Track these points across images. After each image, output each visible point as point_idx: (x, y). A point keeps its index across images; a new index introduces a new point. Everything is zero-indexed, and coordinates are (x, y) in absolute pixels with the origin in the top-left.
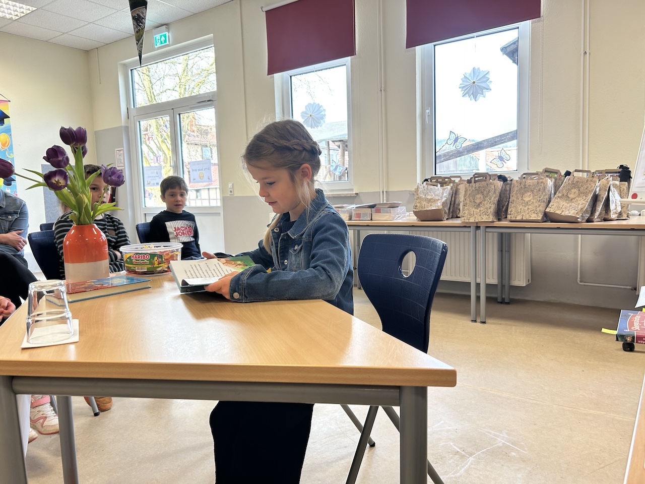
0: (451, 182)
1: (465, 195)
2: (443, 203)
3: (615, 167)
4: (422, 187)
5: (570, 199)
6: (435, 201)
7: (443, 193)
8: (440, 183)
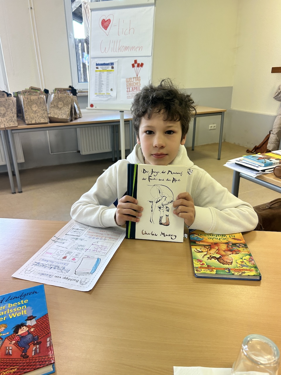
5: (59, 108)
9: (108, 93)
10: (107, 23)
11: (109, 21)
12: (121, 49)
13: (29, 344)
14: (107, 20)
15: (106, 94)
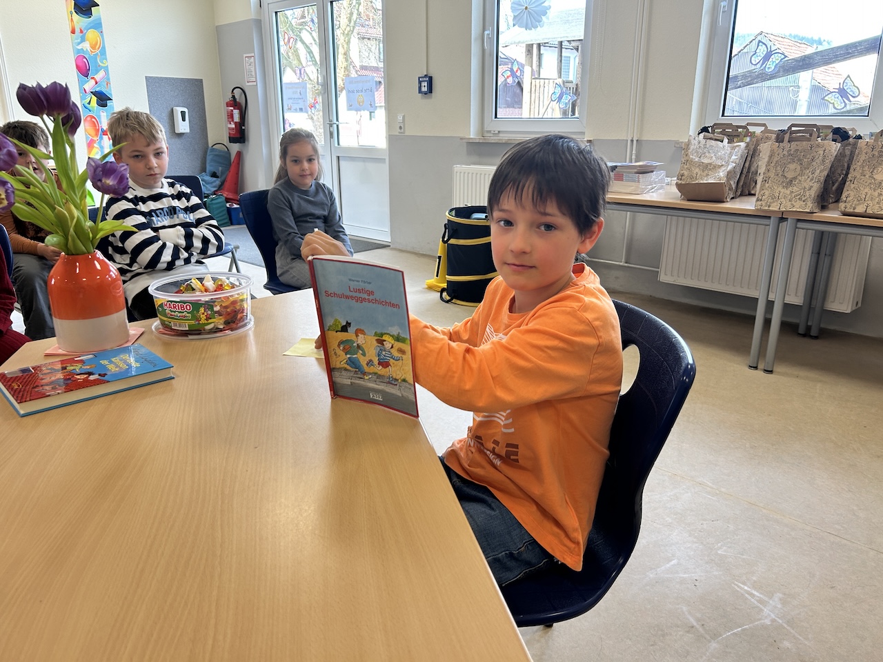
0: (748, 134)
1: (768, 162)
2: (729, 173)
4: (696, 142)
6: (716, 167)
7: (731, 154)
8: (728, 136)
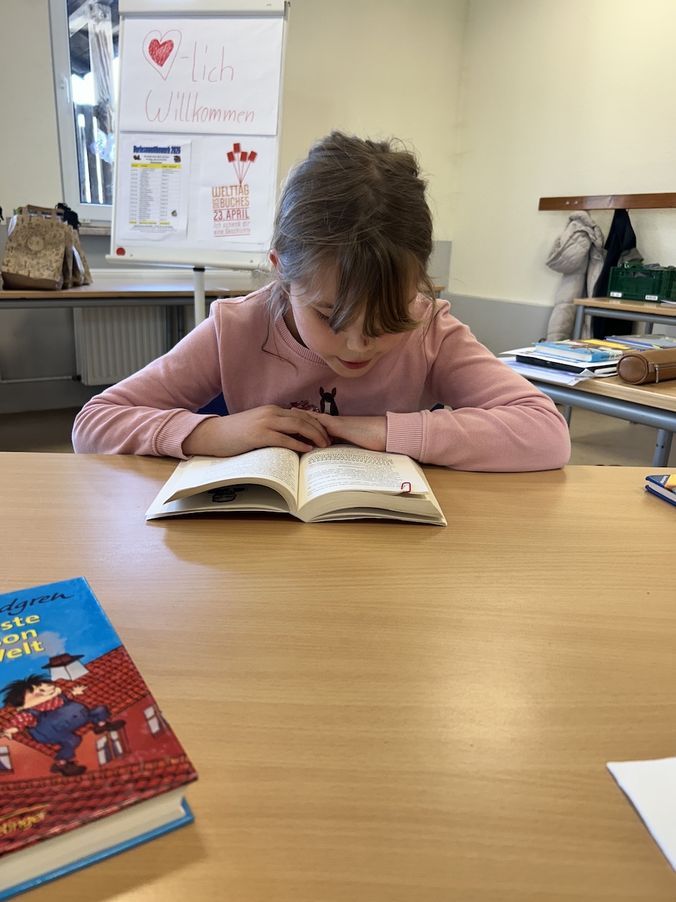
3: (52, 205)
5: (33, 252)
9: (162, 221)
10: (164, 50)
11: (170, 45)
12: (200, 113)
13: (78, 733)
14: (164, 43)
15: (158, 224)
